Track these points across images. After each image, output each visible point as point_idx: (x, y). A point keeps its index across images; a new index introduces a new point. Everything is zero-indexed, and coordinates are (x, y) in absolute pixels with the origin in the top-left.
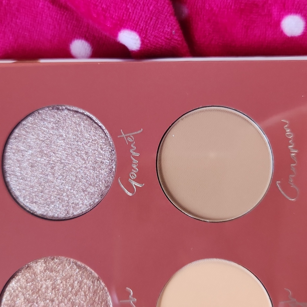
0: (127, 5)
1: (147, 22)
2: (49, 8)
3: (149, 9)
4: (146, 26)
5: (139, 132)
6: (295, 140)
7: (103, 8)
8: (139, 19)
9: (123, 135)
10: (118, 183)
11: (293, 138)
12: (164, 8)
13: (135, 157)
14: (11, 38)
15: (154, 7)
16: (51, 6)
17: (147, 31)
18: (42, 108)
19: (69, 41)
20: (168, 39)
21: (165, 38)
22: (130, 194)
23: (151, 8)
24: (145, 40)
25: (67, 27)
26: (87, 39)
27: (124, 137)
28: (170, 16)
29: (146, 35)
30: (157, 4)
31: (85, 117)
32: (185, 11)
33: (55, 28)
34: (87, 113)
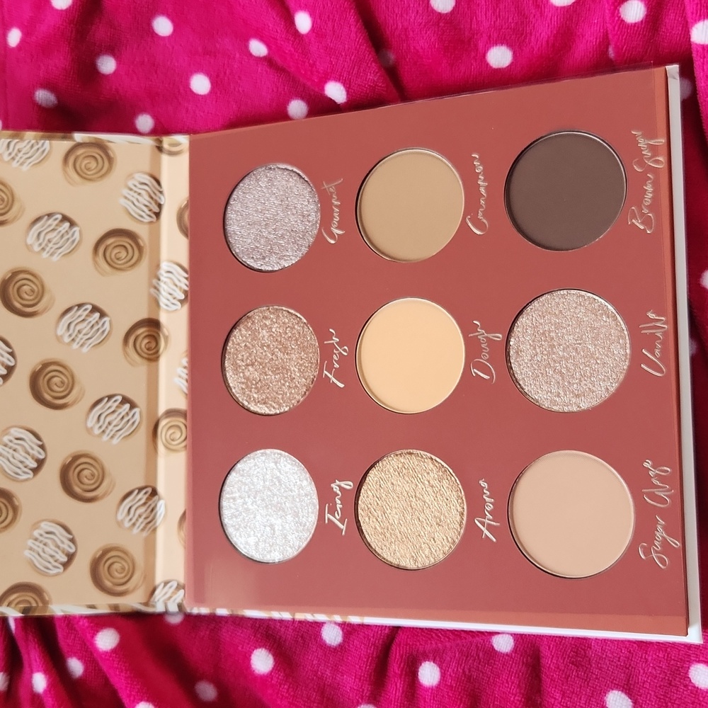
0: (331, 58)
1: (349, 72)
2: (267, 72)
3: (350, 59)
4: (349, 75)
5: (340, 182)
6: (485, 172)
7: (310, 64)
8: (342, 70)
9: (326, 187)
10: (322, 233)
11: (484, 170)
12: (365, 56)
13: (336, 206)
14: (234, 106)
15: (355, 56)
16: (269, 70)
17: (350, 82)
18: (256, 169)
19: (286, 102)
20: (372, 86)
21: (369, 85)
22: (333, 242)
23: (352, 58)
24: (350, 90)
25: (284, 89)
26: (302, 98)
27: (325, 189)
28: (371, 64)
29: (350, 86)
30: (358, 53)
31: (293, 175)
32: (392, 57)
33: (273, 91)
34: (295, 170)
